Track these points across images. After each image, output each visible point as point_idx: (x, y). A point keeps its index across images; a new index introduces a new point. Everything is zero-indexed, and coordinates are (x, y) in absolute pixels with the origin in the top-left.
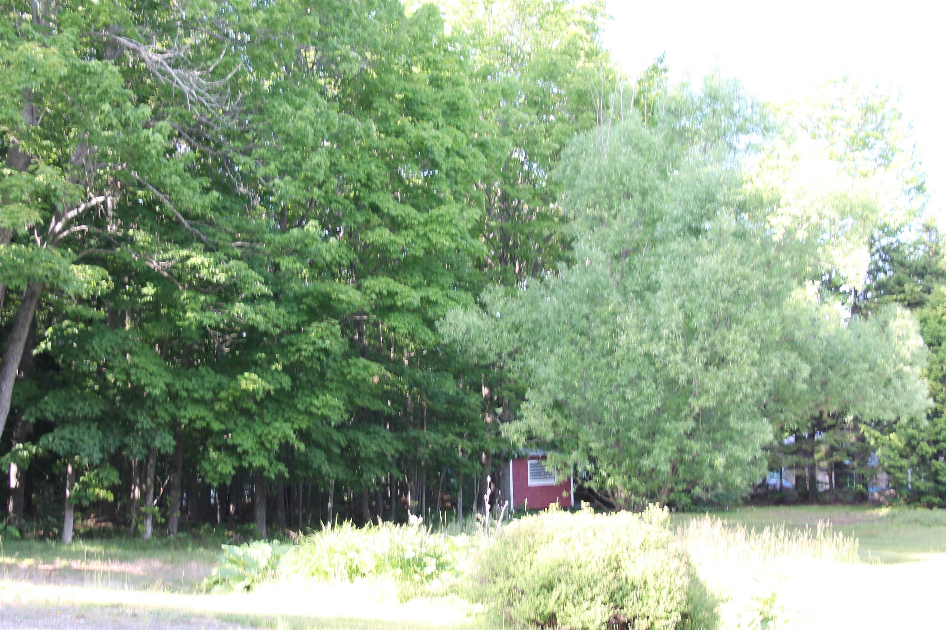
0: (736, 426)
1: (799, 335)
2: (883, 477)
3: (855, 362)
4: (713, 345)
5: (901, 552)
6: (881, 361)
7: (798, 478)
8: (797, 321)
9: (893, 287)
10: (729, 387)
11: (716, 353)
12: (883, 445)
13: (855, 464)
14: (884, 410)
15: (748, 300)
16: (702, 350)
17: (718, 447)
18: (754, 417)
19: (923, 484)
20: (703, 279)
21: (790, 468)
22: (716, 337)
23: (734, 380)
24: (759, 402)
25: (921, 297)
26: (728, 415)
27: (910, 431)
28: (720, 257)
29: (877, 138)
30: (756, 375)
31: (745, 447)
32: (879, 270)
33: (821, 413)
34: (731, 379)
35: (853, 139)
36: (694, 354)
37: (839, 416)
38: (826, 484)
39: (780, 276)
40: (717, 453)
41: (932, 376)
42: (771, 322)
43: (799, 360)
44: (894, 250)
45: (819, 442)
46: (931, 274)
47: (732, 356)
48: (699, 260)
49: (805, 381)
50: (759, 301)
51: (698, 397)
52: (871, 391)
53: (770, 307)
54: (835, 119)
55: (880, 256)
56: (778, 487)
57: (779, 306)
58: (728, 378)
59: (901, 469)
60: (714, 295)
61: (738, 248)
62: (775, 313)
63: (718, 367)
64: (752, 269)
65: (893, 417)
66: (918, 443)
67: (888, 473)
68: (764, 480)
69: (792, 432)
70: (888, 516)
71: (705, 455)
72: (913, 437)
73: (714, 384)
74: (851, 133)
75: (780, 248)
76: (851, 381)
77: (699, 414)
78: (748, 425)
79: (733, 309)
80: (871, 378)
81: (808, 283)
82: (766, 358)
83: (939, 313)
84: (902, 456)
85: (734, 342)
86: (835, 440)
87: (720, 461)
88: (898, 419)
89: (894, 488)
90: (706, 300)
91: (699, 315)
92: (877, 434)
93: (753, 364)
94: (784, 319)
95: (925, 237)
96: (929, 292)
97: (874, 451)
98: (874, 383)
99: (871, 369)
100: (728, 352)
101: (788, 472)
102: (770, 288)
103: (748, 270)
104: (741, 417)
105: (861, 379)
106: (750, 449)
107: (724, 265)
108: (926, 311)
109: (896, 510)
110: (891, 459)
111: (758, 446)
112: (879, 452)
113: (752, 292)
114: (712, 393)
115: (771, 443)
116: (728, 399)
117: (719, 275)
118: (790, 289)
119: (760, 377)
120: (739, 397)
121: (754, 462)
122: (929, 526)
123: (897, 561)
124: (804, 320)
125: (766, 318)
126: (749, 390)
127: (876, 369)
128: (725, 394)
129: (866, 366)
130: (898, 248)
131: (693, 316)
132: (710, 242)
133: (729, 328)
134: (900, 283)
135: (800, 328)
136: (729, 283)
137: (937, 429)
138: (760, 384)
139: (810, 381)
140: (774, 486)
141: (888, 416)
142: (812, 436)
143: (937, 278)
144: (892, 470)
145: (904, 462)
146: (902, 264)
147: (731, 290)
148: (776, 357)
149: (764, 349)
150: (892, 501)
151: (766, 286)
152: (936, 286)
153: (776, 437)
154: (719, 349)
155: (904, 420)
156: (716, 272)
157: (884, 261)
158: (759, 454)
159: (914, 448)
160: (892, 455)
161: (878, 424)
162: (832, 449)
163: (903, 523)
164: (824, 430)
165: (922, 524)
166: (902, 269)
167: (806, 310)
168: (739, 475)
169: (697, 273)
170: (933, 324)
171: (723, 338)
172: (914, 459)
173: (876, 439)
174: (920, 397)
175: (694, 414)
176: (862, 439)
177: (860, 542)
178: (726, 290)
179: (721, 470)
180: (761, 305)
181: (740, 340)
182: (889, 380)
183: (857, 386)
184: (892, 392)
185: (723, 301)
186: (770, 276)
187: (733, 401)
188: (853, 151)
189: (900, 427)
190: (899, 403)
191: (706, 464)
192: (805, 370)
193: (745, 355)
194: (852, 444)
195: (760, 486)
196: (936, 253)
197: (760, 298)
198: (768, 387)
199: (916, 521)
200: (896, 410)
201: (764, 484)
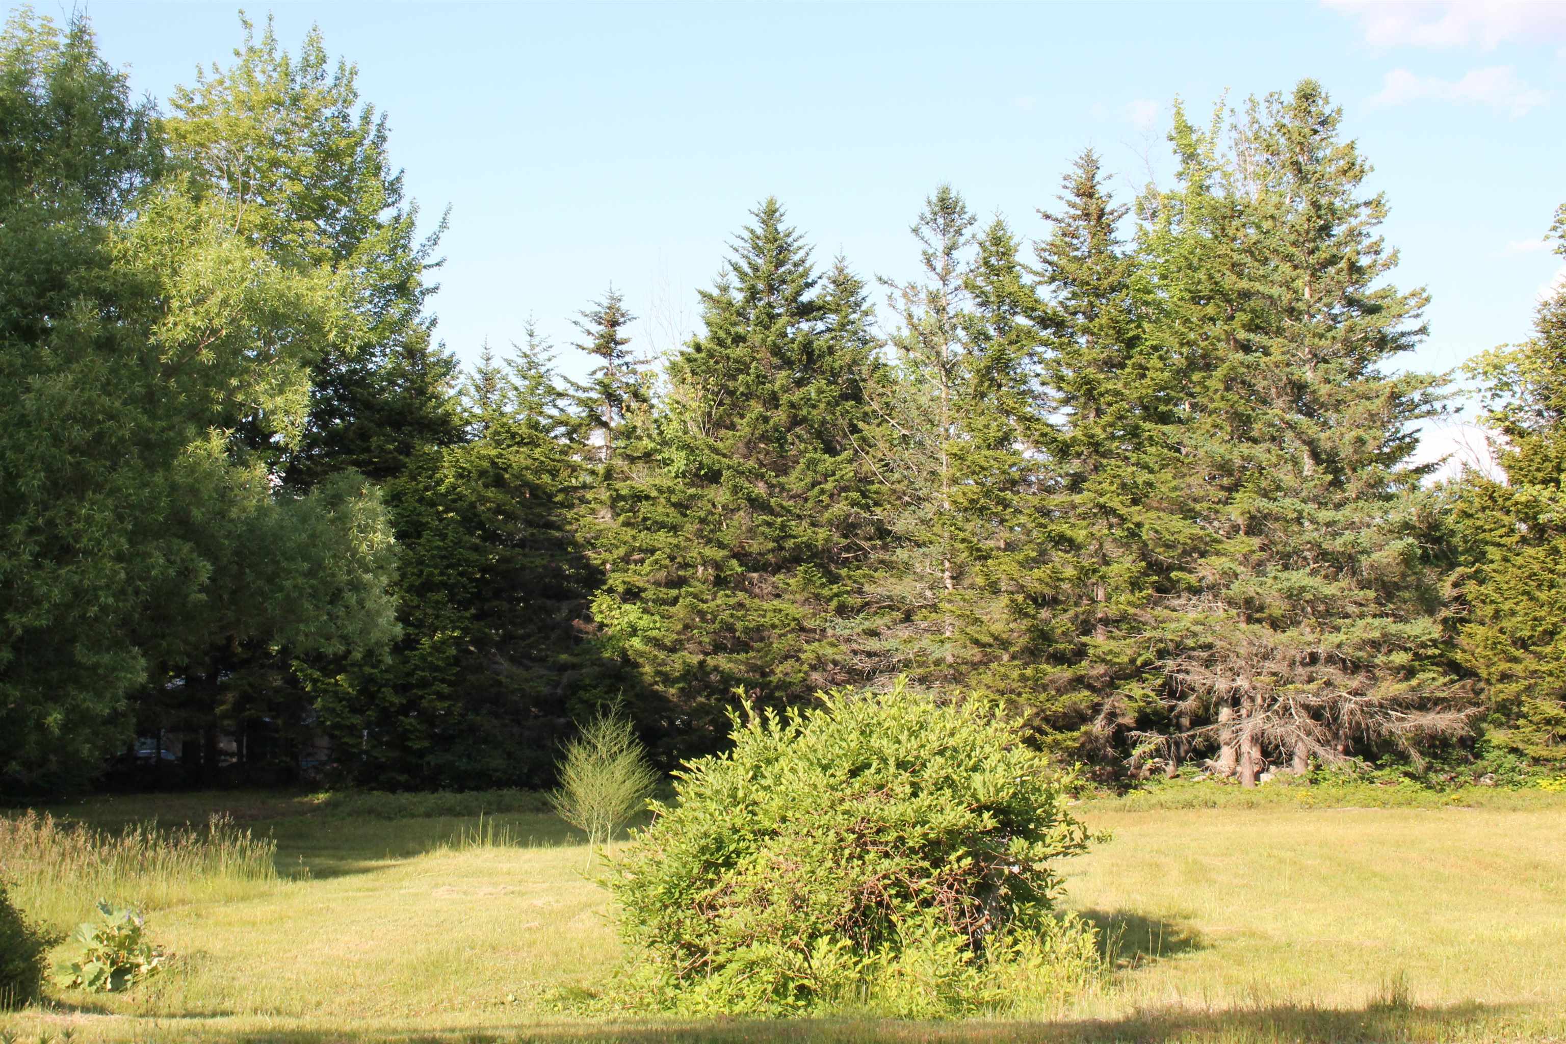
0: (84, 660)
1: (197, 514)
2: (324, 742)
3: (291, 559)
4: (51, 523)
5: (342, 858)
6: (328, 562)
7: (186, 746)
8: (194, 491)
9: (352, 441)
10: (76, 595)
11: (56, 537)
12: (326, 691)
13: (280, 722)
14: (328, 638)
15: (115, 454)
16: (33, 531)
17: (53, 695)
18: (117, 644)
19: (383, 755)
20: (39, 412)
21: (173, 729)
22: (58, 513)
23: (86, 583)
24: (125, 622)
25: (394, 458)
26: (73, 640)
27: (368, 670)
28: (70, 377)
29: (340, 202)
30: (123, 575)
31: (99, 695)
32: (333, 412)
33: (230, 639)
34: (81, 581)
35: (302, 197)
36: (17, 539)
37: (257, 646)
38: (232, 755)
39: (168, 417)
40: (50, 705)
41: (405, 585)
42: (152, 491)
43: (195, 555)
44: (357, 383)
45: (225, 687)
46: (411, 424)
47: (84, 542)
48: (34, 381)
49: (203, 589)
50: (133, 456)
51: (21, 611)
52: (308, 605)
53: (151, 467)
54: (275, 163)
55: (336, 391)
56: (153, 761)
57: (167, 466)
58: (76, 578)
59: (352, 730)
60: (57, 440)
61: (101, 365)
62: (159, 478)
63: (60, 562)
64: (125, 404)
65: (342, 648)
66: (379, 691)
67: (332, 736)
68: (131, 748)
69: (180, 671)
70: (327, 804)
71: (29, 708)
72: (371, 679)
73: (50, 591)
74: (299, 188)
75: (170, 371)
76: (281, 589)
77: (21, 639)
78: (106, 658)
79: (90, 466)
80: (312, 587)
81: (213, 432)
82: (141, 548)
83: (421, 486)
84: (353, 710)
85: (89, 520)
86: (250, 685)
87: (55, 718)
88: (349, 652)
89: (338, 760)
90: (42, 448)
91: (30, 473)
92: (317, 674)
93: (119, 557)
94: (174, 488)
95: (406, 365)
96: (408, 454)
97: (311, 700)
98: (315, 594)
99: (311, 574)
100: (77, 537)
101: (171, 736)
102: (153, 436)
103: (117, 404)
104: (96, 646)
105: (295, 587)
106: (108, 695)
107: (77, 392)
108: (402, 481)
109: (340, 796)
110: (338, 715)
111: (121, 692)
112: (318, 704)
113: (122, 440)
114: (46, 606)
115: (143, 687)
116: (75, 613)
117: (68, 408)
118: (184, 441)
119: (130, 579)
120: (93, 611)
121: (115, 718)
122: (390, 819)
123: (335, 873)
124: (207, 490)
125: (145, 485)
126: (111, 600)
127: (321, 574)
128: (69, 606)
129: (306, 566)
130: (363, 378)
131: (18, 476)
132: (55, 350)
133: (81, 499)
134: (364, 436)
135: (200, 503)
136: (87, 423)
137: (409, 667)
138: (130, 590)
139: (213, 587)
140: (147, 758)
141: (335, 648)
142: (213, 676)
143: (421, 432)
144: (337, 733)
145: (356, 720)
146: (368, 405)
147: (88, 435)
148: (157, 548)
149: (139, 534)
150: (333, 782)
151: (148, 431)
152: (417, 442)
153: (152, 677)
154: (63, 531)
155: (358, 655)
156: (62, 403)
157: (341, 398)
158: (122, 705)
159: (372, 697)
160: (338, 708)
161: (316, 659)
162: (244, 700)
163: (350, 815)
164: (232, 668)
165: (379, 815)
166: (368, 413)
167: (209, 475)
168: (87, 741)
169: (29, 402)
170: (411, 502)
171: (70, 513)
172: (372, 714)
173: (315, 681)
174: (382, 621)
175: (13, 638)
176: (293, 681)
177: (279, 846)
178: (78, 434)
179: (57, 731)
180: (137, 462)
181: (98, 517)
182: (340, 590)
183: (288, 596)
184: (341, 612)
185: (72, 452)
186: (153, 417)
187: (83, 616)
188: (301, 219)
189: (352, 665)
190: (351, 628)
191: (31, 723)
192: (205, 569)
193: (106, 543)
194: (277, 691)
195: (121, 760)
196: (421, 392)
197: (135, 450)
198: (142, 598)
199: (370, 812)
200: (345, 639)
201: (130, 756)
